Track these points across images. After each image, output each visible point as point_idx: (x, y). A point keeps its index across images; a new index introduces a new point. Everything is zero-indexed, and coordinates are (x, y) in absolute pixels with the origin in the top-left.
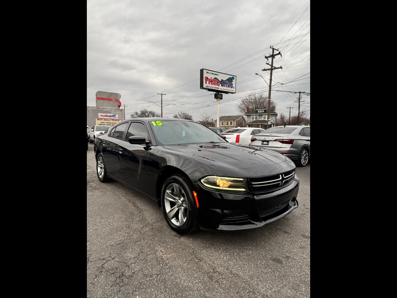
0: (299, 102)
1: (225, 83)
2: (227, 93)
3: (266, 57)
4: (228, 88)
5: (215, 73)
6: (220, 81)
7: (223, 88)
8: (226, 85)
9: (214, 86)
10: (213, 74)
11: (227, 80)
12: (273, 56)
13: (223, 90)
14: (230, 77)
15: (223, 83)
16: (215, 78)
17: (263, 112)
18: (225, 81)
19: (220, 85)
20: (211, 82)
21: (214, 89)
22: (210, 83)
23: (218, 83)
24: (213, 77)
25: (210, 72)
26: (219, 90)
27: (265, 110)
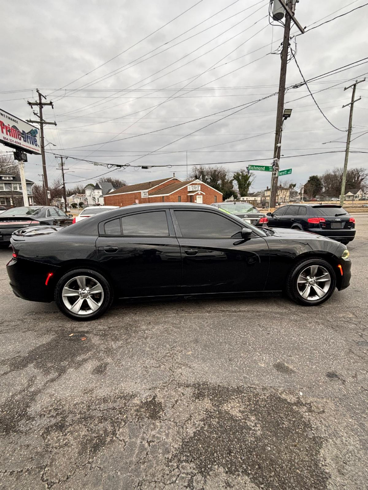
0: (63, 170)
1: (28, 137)
2: (31, 152)
3: (30, 103)
4: (31, 146)
5: (13, 118)
6: (22, 134)
7: (26, 144)
8: (29, 140)
9: (15, 140)
10: (10, 118)
11: (30, 132)
12: (41, 105)
13: (27, 148)
14: (32, 130)
15: (24, 135)
16: (14, 126)
17: (11, 179)
18: (27, 133)
19: (22, 138)
20: (10, 132)
21: (15, 143)
22: (8, 133)
23: (18, 135)
24: (12, 124)
25: (6, 114)
26: (22, 146)
27: (13, 177)
